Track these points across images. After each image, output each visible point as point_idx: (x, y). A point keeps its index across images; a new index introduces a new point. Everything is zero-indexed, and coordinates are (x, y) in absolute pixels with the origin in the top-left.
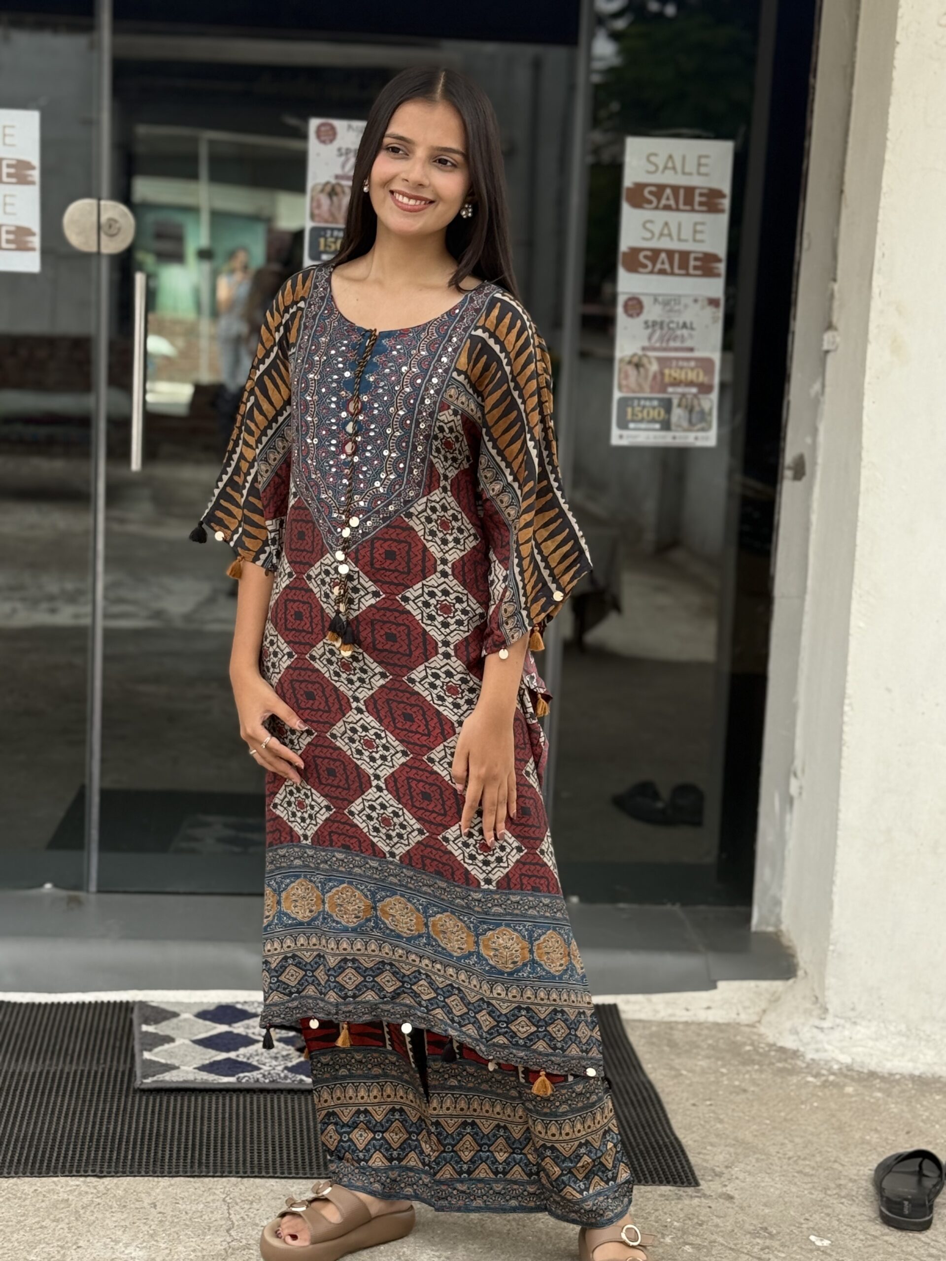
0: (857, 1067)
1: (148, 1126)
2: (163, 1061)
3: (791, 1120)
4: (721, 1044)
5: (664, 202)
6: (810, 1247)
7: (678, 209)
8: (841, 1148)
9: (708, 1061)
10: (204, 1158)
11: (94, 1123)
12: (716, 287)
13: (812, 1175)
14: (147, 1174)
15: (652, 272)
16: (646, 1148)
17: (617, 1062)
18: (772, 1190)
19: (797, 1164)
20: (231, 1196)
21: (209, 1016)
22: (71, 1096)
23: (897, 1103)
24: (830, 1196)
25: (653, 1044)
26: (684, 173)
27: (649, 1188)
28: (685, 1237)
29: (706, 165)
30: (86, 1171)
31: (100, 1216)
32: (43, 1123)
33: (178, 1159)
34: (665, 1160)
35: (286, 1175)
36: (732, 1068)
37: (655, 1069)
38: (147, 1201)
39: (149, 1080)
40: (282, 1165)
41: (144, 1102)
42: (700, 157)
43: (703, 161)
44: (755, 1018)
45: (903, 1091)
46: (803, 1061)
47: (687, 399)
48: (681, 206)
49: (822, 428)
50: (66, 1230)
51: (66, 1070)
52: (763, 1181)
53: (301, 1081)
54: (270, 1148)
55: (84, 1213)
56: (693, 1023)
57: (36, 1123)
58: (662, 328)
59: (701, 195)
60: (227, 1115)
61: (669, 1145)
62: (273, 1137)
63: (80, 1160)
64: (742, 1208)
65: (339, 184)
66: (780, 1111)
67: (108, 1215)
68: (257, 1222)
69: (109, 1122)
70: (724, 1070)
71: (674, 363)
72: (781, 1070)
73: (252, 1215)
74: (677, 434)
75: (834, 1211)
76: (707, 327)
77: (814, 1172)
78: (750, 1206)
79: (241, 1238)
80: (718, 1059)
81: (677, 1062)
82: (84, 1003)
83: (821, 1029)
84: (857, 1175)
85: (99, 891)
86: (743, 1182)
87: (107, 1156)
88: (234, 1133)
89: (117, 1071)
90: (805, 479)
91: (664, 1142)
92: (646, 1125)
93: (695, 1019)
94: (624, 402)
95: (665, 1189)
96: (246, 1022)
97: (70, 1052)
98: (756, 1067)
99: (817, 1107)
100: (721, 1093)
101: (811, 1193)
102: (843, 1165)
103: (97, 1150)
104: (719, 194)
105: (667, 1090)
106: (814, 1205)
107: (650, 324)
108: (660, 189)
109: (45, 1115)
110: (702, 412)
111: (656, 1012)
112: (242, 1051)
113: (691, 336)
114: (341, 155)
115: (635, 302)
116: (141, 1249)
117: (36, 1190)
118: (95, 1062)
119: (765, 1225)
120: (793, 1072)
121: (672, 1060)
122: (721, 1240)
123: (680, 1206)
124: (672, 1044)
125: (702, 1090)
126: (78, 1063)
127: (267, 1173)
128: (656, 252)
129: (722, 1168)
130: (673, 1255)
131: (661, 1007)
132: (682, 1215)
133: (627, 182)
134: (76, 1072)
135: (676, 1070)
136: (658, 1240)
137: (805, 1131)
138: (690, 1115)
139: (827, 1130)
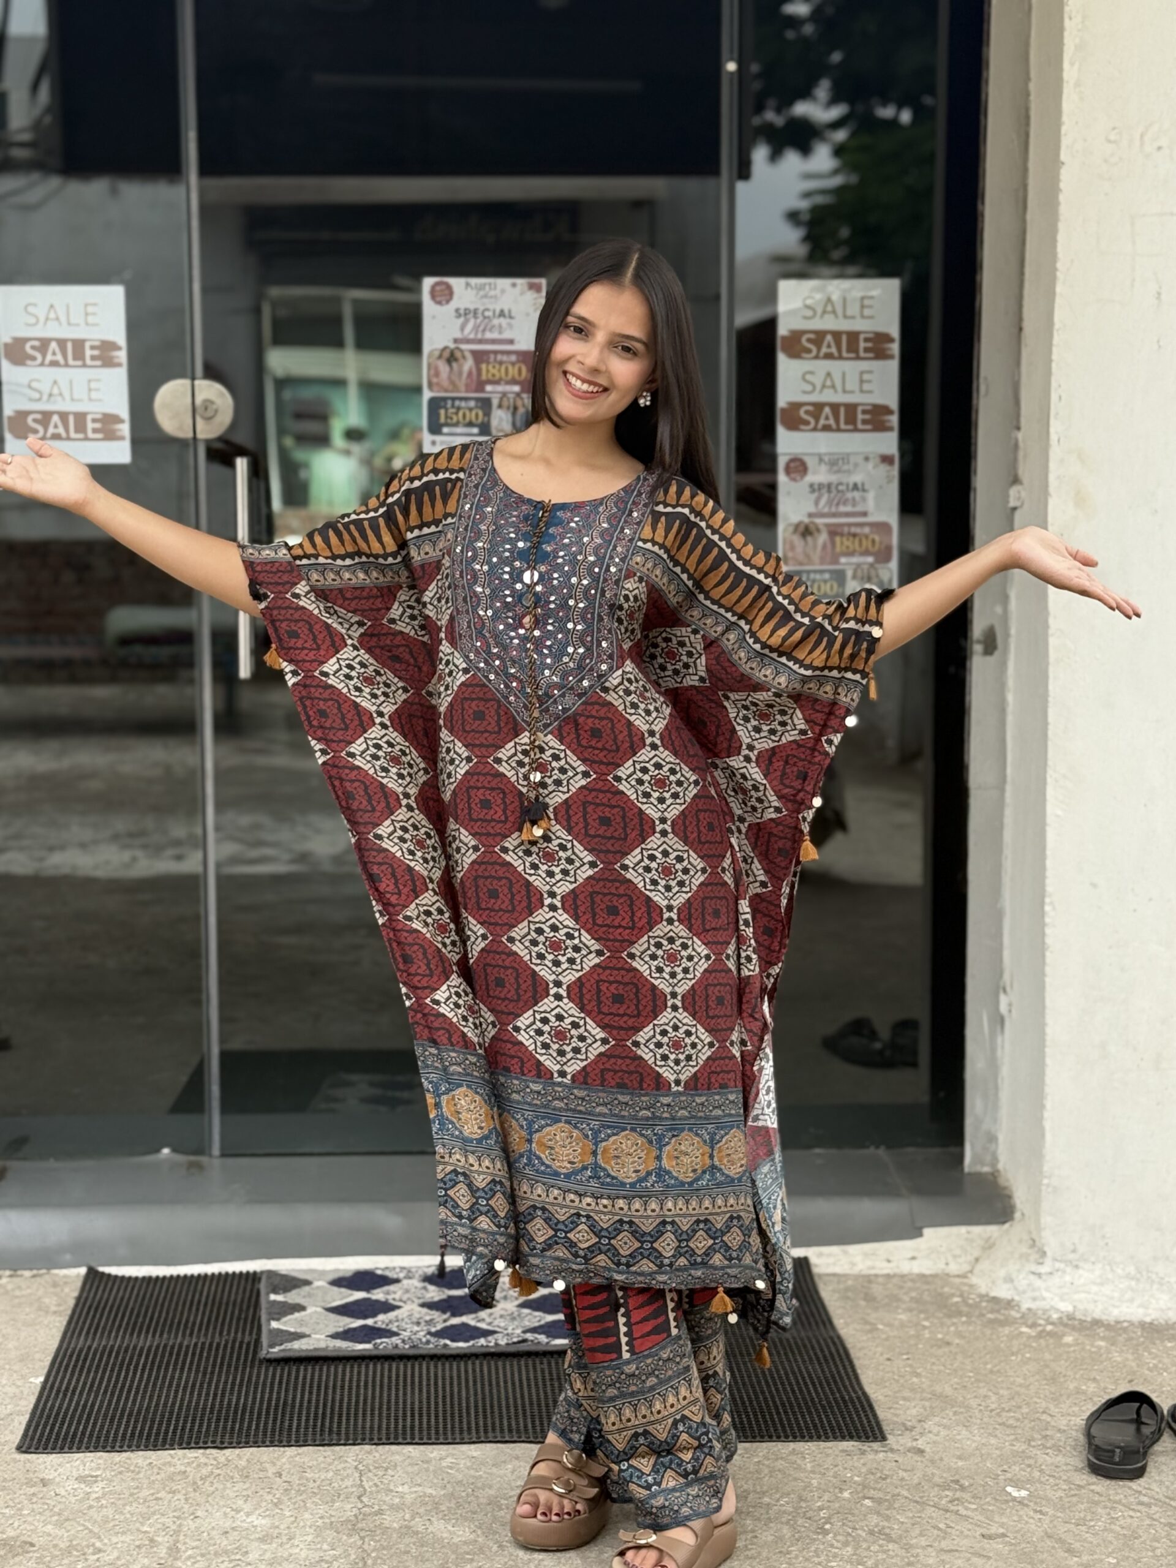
0: (1079, 1316)
1: (275, 1396)
2: (292, 1330)
3: (999, 1371)
4: (926, 1297)
5: (824, 350)
6: (1005, 1498)
7: (840, 358)
8: (1052, 1399)
9: (909, 1314)
10: (335, 1426)
11: (215, 1395)
12: (889, 442)
13: (1016, 1427)
14: (272, 1444)
15: (815, 429)
16: (829, 1403)
18: (969, 1443)
19: (1000, 1416)
20: (364, 1463)
21: (345, 1283)
22: (190, 1369)
23: (1121, 1352)
24: (1034, 1447)
25: (848, 1298)
26: (845, 317)
27: (829, 1444)
28: (866, 1491)
29: (870, 307)
30: (206, 1442)
31: (220, 1487)
32: (159, 1397)
33: (306, 1428)
35: (425, 1441)
36: (936, 1321)
37: (847, 1324)
38: (271, 1470)
39: (276, 1349)
40: (421, 1431)
41: (270, 1374)
42: (863, 298)
43: (867, 302)
44: (966, 1268)
46: (1018, 1311)
47: (862, 570)
48: (845, 354)
49: (1013, 595)
50: (183, 1501)
51: (186, 1343)
52: (959, 1434)
53: (446, 1345)
54: (409, 1414)
55: (203, 1484)
56: (895, 1275)
57: (151, 1397)
58: (829, 491)
59: (866, 340)
60: (362, 1384)
62: (413, 1403)
63: (199, 1432)
64: (932, 1462)
65: (458, 348)
66: (986, 1363)
67: (229, 1485)
68: (392, 1487)
69: (231, 1394)
70: (926, 1323)
71: (846, 530)
72: (991, 1322)
73: (386, 1481)
75: (1036, 1462)
76: (881, 487)
77: (1018, 1424)
78: (941, 1459)
79: (374, 1504)
80: (921, 1312)
81: (873, 1317)
82: (206, 1275)
83: (1039, 1275)
84: (1068, 1425)
85: (223, 1155)
86: (937, 1435)
87: (229, 1427)
88: (369, 1401)
89: (241, 1343)
90: (997, 653)
91: (850, 1396)
92: (832, 1382)
93: (897, 1271)
95: (848, 1445)
96: (386, 1288)
97: (190, 1326)
98: (964, 1319)
99: (1029, 1359)
101: (1013, 1445)
102: (1051, 1416)
104: (888, 339)
105: (859, 1345)
106: (1014, 1457)
107: (816, 487)
108: (819, 337)
111: (853, 1264)
112: (381, 1317)
113: (863, 499)
114: (459, 316)
115: (798, 463)
116: (264, 1517)
117: (151, 1463)
118: (217, 1335)
119: (957, 1477)
120: (1005, 1322)
121: (868, 1314)
122: (905, 1493)
123: (862, 1461)
124: (869, 1298)
125: (899, 1344)
126: (198, 1337)
127: (405, 1439)
128: (819, 407)
129: (914, 1423)
130: (851, 1509)
131: (858, 1259)
132: (864, 1470)
133: (782, 330)
134: (196, 1345)
135: (871, 1324)
136: (835, 1495)
137: (1013, 1383)
138: (883, 1371)
139: (1038, 1381)
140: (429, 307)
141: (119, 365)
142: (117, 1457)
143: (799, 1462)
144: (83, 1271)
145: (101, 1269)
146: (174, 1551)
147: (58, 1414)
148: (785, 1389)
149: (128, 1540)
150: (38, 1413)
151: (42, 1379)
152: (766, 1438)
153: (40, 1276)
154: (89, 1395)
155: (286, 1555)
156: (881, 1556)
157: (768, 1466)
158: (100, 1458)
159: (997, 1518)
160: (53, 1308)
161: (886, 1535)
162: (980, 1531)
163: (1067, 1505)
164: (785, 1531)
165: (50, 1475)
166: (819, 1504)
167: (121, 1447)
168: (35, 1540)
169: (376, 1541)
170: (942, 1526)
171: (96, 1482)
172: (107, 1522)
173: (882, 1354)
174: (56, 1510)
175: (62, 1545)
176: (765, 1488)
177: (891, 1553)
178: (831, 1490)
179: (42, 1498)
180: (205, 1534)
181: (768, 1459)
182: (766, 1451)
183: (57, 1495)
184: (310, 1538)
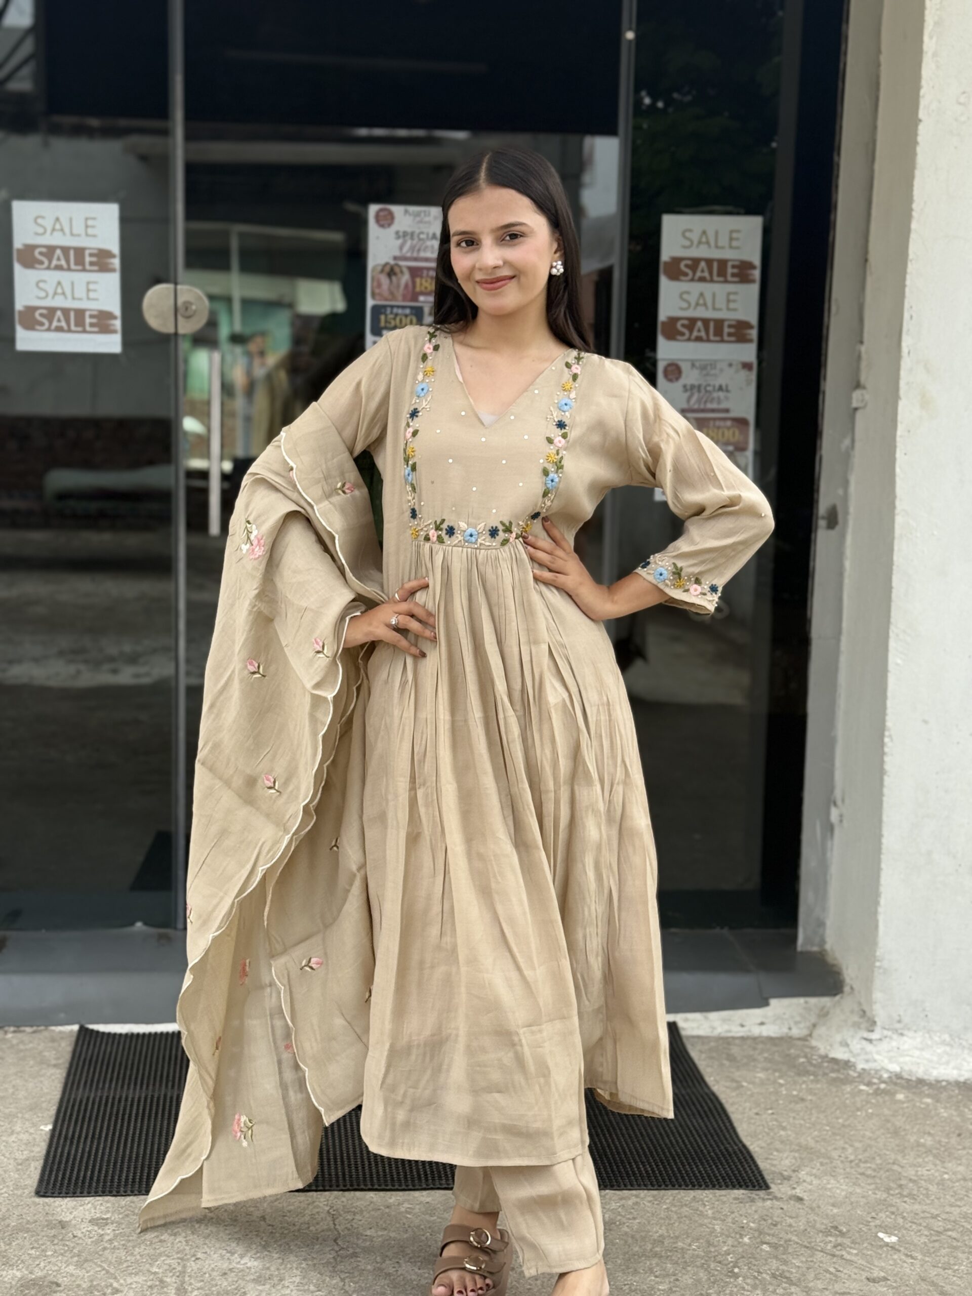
0: (906, 1076)
3: (849, 1125)
4: (777, 1058)
5: (699, 274)
6: (880, 1244)
7: (712, 281)
8: (898, 1151)
9: (766, 1073)
12: (749, 352)
13: (874, 1177)
15: (689, 340)
16: (716, 1154)
18: (838, 1191)
19: (859, 1167)
20: (335, 1208)
23: (946, 1108)
24: (892, 1195)
25: (713, 1058)
26: (717, 247)
27: (723, 1192)
28: (762, 1236)
29: (737, 239)
32: (152, 1144)
34: (736, 1166)
35: (383, 1187)
36: (789, 1079)
37: (717, 1082)
38: (256, 1214)
42: (731, 232)
43: (735, 235)
44: (805, 1032)
45: (950, 1097)
46: (855, 1071)
48: (715, 278)
49: (853, 479)
50: (184, 1243)
51: (169, 1094)
52: (829, 1183)
56: (748, 1038)
58: (699, 391)
59: (733, 267)
61: (738, 1152)
64: (812, 1209)
65: (397, 265)
66: (837, 1118)
68: (362, 1231)
70: (781, 1081)
71: (711, 423)
72: (835, 1080)
73: (355, 1226)
75: (898, 1209)
76: (742, 389)
77: (875, 1174)
78: (819, 1207)
79: (348, 1247)
80: (775, 1071)
81: (737, 1075)
83: (870, 1041)
84: (916, 1175)
86: (811, 1184)
90: (838, 528)
91: (733, 1149)
92: (714, 1134)
93: (749, 1034)
95: (739, 1193)
97: (171, 1078)
98: (812, 1077)
99: (872, 1114)
101: (875, 1194)
102: (902, 1167)
104: (750, 266)
105: (731, 1101)
106: (879, 1205)
107: (688, 387)
108: (695, 263)
109: (154, 1136)
111: (713, 1028)
113: (727, 398)
114: (398, 237)
115: (673, 368)
116: (256, 1259)
119: (835, 1223)
120: (847, 1081)
121: (733, 1073)
122: (794, 1238)
123: (754, 1208)
124: (731, 1058)
125: (762, 1100)
127: (366, 1185)
128: (692, 322)
129: (789, 1172)
130: (753, 1253)
131: (717, 1024)
132: (756, 1217)
133: (665, 256)
135: (737, 1082)
136: (737, 1240)
137: (863, 1136)
138: (754, 1124)
139: (883, 1134)
140: (373, 229)
141: (113, 270)
142: (122, 1201)
143: (701, 1208)
144: (76, 1028)
145: (91, 1027)
146: (181, 1290)
147: (67, 1161)
149: (140, 1280)
150: (51, 1159)
151: (50, 1128)
152: (670, 1186)
153: (40, 1031)
154: (92, 1142)
157: (676, 1212)
158: (107, 1202)
159: (876, 1263)
160: (53, 1062)
161: (786, 1278)
162: (864, 1275)
163: (932, 1250)
164: (701, 1275)
165: (67, 1217)
166: (725, 1248)
167: (125, 1192)
168: (60, 1281)
169: (355, 1283)
170: (832, 1270)
171: (107, 1224)
172: (120, 1263)
173: (750, 1109)
174: (75, 1251)
175: (84, 1286)
176: (677, 1234)
178: (733, 1235)
179: (62, 1240)
180: (207, 1275)
181: (675, 1206)
182: (671, 1198)
183: (75, 1237)
184: (297, 1279)
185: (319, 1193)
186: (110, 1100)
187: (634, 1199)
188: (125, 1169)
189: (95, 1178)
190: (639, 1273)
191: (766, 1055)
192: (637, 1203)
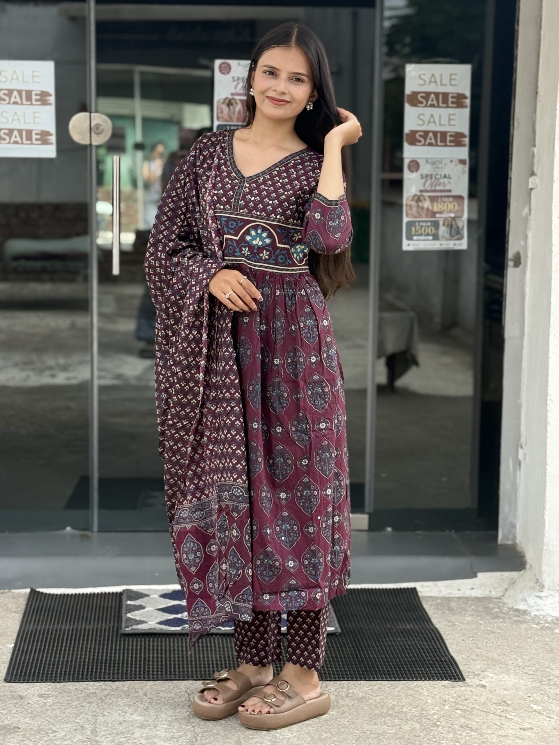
1: (139, 654)
2: (137, 619)
3: (522, 647)
4: (480, 609)
5: (430, 102)
6: (531, 710)
7: (439, 107)
8: (551, 660)
9: (472, 617)
10: (173, 670)
11: (107, 653)
12: (464, 152)
13: (533, 675)
14: (140, 679)
15: (424, 145)
16: (433, 662)
17: (416, 619)
18: (509, 682)
19: (524, 669)
20: (190, 689)
21: (167, 597)
22: (92, 641)
24: (543, 684)
25: (438, 609)
26: (441, 84)
27: (435, 682)
28: (457, 706)
29: (455, 79)
30: (105, 678)
31: (115, 700)
32: (77, 655)
33: (157, 671)
34: (445, 668)
36: (486, 621)
37: (439, 622)
38: (141, 693)
39: (129, 629)
42: (451, 75)
43: (453, 77)
44: (500, 594)
46: (530, 617)
47: (448, 221)
48: (441, 105)
49: (530, 235)
50: (96, 707)
51: (87, 628)
52: (504, 678)
55: (106, 699)
56: (462, 598)
57: (73, 655)
58: (431, 178)
59: (453, 97)
60: (184, 649)
61: (448, 660)
63: (100, 673)
64: (491, 692)
65: (233, 98)
66: (515, 643)
70: (481, 622)
71: (440, 199)
72: (516, 621)
74: (443, 242)
75: (545, 692)
76: (459, 177)
77: (534, 673)
78: (495, 691)
80: (478, 616)
81: (453, 618)
82: (94, 594)
83: (540, 597)
85: (99, 531)
86: (492, 678)
87: (116, 671)
90: (521, 266)
91: (445, 659)
93: (463, 595)
94: (409, 224)
97: (89, 619)
98: (501, 620)
99: (537, 640)
100: (479, 634)
101: (532, 684)
102: (552, 669)
103: (110, 668)
104: (464, 97)
105: (447, 633)
106: (533, 689)
107: (424, 176)
108: (427, 95)
109: (77, 650)
110: (458, 227)
111: (440, 591)
113: (449, 183)
114: (234, 81)
115: (414, 163)
116: (140, 716)
117: (76, 688)
119: (504, 699)
120: (524, 622)
121: (450, 617)
122: (478, 707)
123: (454, 691)
124: (450, 609)
125: (468, 633)
126: (94, 624)
128: (426, 133)
129: (480, 672)
130: (450, 715)
131: (443, 589)
132: (455, 695)
133: (408, 91)
134: (93, 628)
135: (452, 622)
136: (441, 707)
137: (530, 653)
138: (460, 645)
139: (543, 652)
140: (218, 76)
141: (50, 104)
142: (58, 685)
143: (420, 691)
144: (28, 590)
145: (38, 590)
146: (94, 731)
147: (24, 663)
148: (409, 655)
149: (69, 726)
150: (14, 662)
151: (13, 645)
152: (402, 679)
153: (5, 593)
154: (39, 653)
155: (154, 734)
156: (468, 738)
157: (404, 693)
158: (49, 685)
159: (527, 720)
160: (14, 610)
161: (469, 727)
162: (519, 726)
164: (416, 725)
165: (24, 693)
166: (433, 712)
167: (60, 680)
168: (20, 726)
169: (201, 728)
170: (498, 723)
171: (48, 697)
172: (57, 717)
173: (459, 637)
174: (29, 711)
175: (35, 729)
176: (404, 704)
177: (473, 737)
178: (439, 705)
179: (21, 705)
180: (110, 724)
181: (404, 690)
182: (402, 685)
183: (28, 703)
184: (165, 726)
185: (180, 681)
186: (50, 631)
187: (379, 686)
188: (60, 668)
189: (41, 673)
190: (378, 724)
191: (473, 607)
192: (380, 688)
